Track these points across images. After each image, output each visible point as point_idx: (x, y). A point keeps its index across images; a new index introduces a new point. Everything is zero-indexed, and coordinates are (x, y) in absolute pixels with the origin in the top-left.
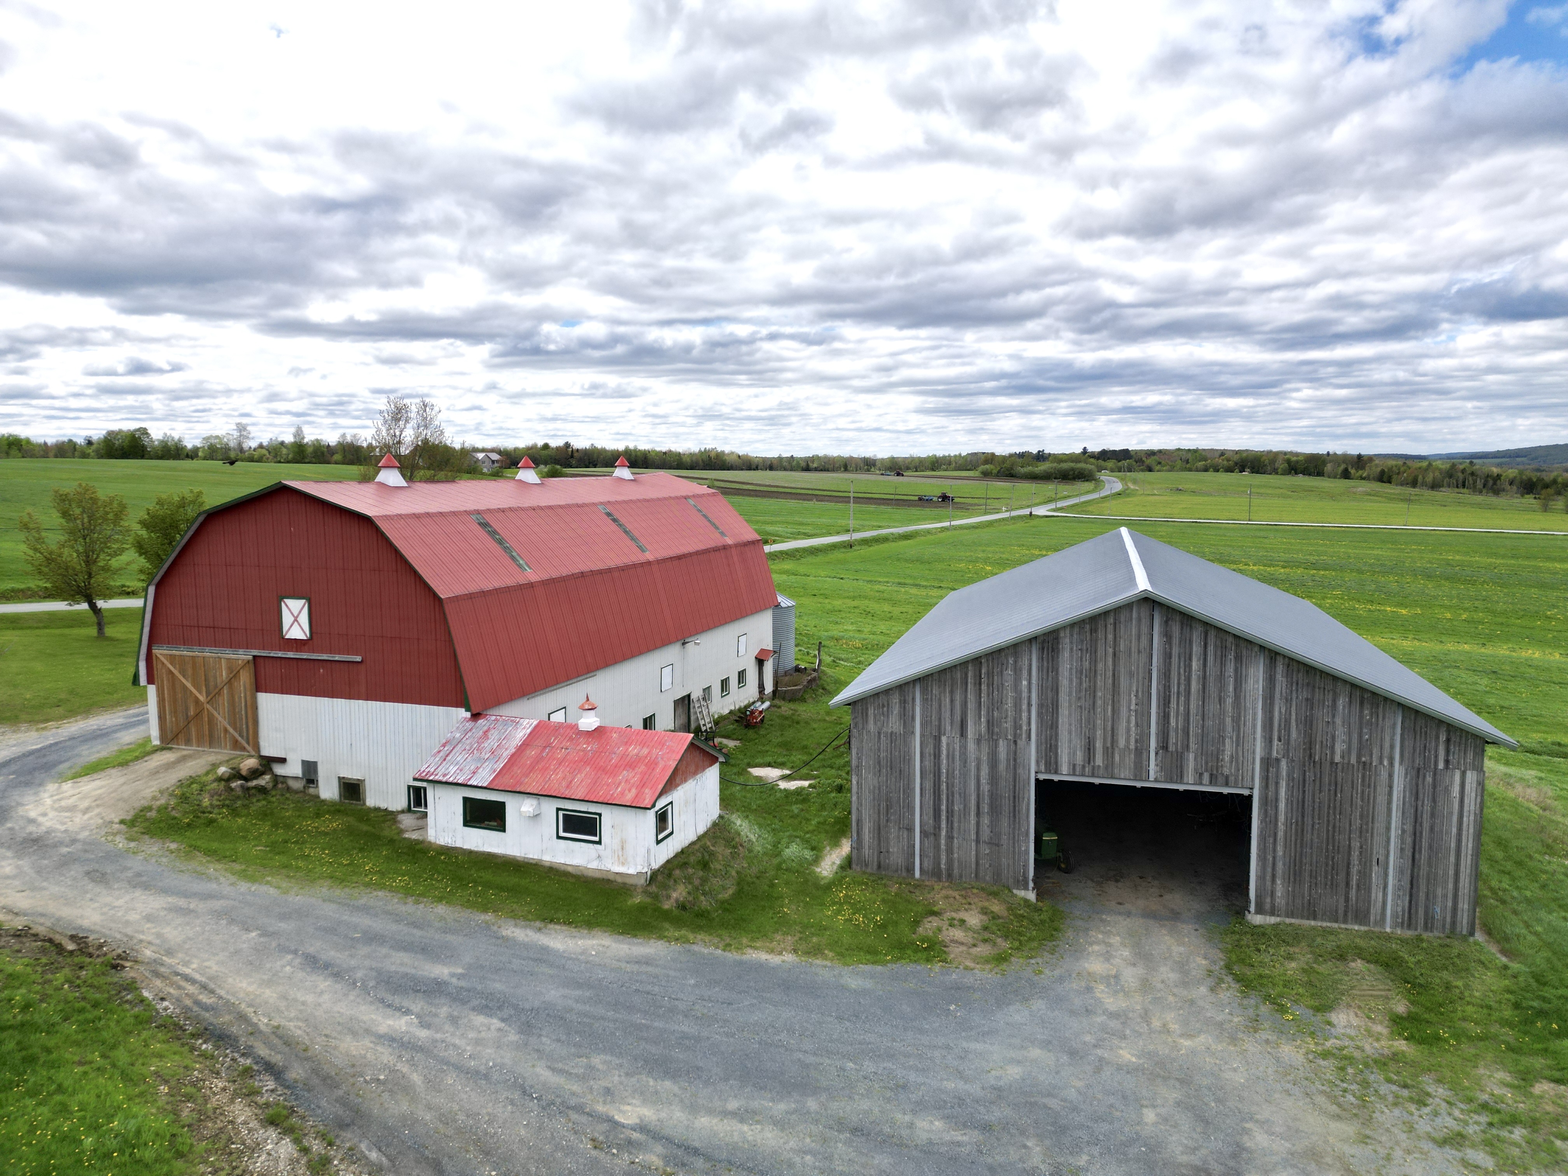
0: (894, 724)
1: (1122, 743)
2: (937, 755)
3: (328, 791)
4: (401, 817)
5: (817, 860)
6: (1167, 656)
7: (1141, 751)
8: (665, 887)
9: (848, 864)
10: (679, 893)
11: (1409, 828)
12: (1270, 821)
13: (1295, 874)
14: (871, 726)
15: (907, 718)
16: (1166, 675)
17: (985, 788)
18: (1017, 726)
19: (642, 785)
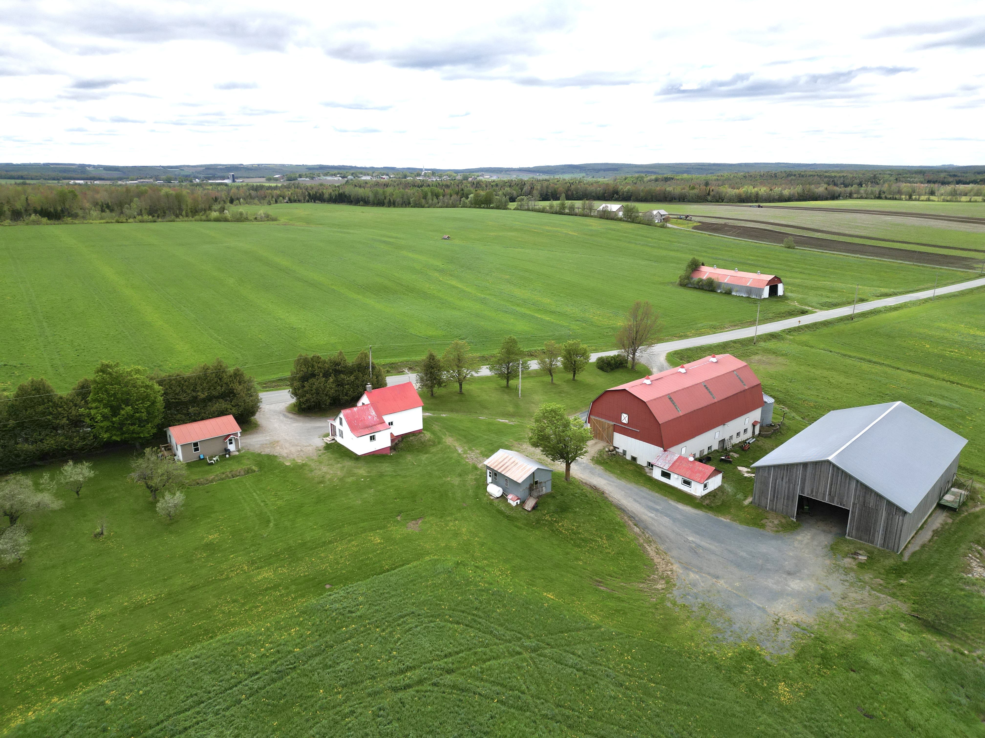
0: (766, 474)
1: (820, 491)
2: (775, 484)
3: (628, 457)
4: (646, 468)
5: (744, 500)
6: (833, 475)
7: (824, 494)
8: (704, 500)
9: (751, 503)
10: (707, 502)
11: (885, 525)
12: (853, 517)
13: (858, 529)
14: (760, 473)
15: (769, 474)
16: (832, 479)
17: (786, 494)
18: (795, 482)
19: (701, 478)
